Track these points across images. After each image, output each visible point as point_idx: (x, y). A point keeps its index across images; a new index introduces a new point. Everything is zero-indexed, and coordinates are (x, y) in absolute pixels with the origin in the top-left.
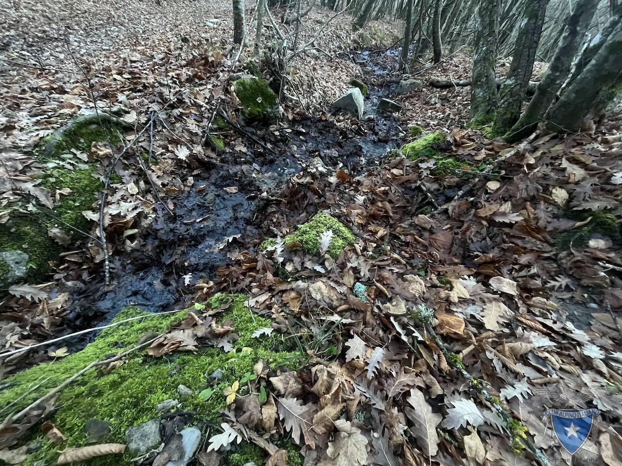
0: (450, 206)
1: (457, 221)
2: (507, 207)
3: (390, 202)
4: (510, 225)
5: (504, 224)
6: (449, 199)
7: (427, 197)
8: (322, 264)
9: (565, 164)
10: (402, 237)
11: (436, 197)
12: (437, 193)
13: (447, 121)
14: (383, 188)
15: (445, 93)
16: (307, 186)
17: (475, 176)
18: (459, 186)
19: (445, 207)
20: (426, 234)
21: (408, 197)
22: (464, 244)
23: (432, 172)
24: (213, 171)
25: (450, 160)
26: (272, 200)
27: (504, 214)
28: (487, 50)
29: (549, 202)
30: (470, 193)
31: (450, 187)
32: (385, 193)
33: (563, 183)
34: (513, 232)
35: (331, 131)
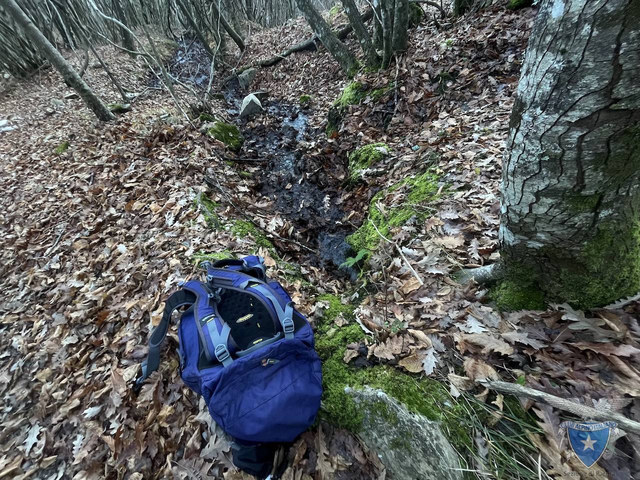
0: (397, 107)
2: (414, 93)
3: (370, 126)
4: (422, 99)
5: (419, 100)
6: (393, 106)
7: (383, 113)
8: (392, 156)
9: (417, 64)
11: (386, 109)
14: (361, 124)
15: (282, 66)
17: (393, 91)
19: (396, 110)
20: (401, 125)
21: (374, 119)
22: (416, 116)
23: (374, 102)
25: (376, 91)
27: (416, 96)
29: (425, 81)
30: (399, 98)
31: (387, 102)
33: (423, 71)
34: (425, 100)
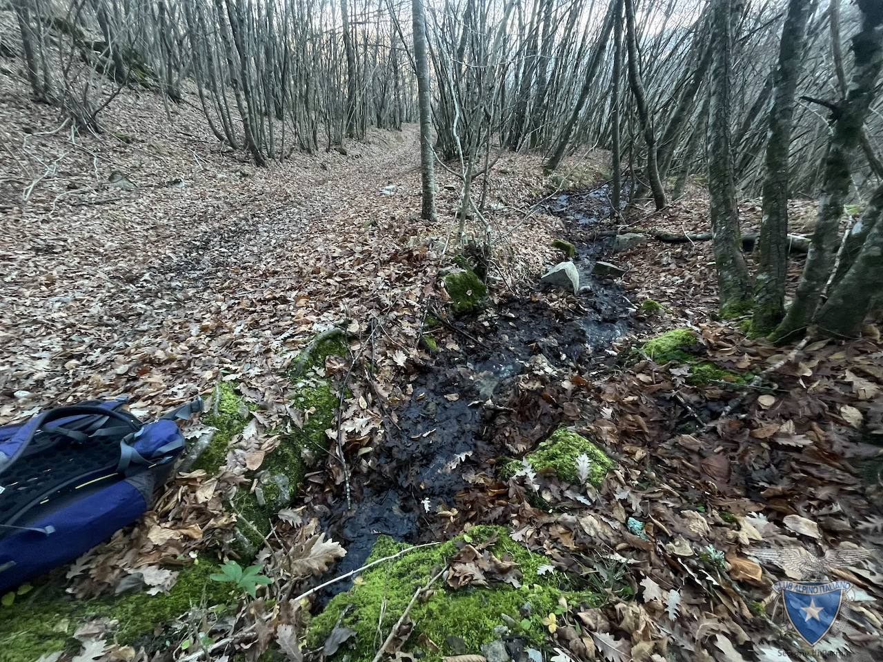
0: (719, 424)
1: (730, 442)
2: (788, 427)
3: (643, 415)
4: (798, 450)
5: (788, 448)
6: (715, 416)
7: (686, 411)
8: (585, 494)
9: (850, 377)
10: (667, 461)
11: (698, 410)
12: (698, 406)
13: (689, 288)
14: (631, 398)
15: (679, 250)
16: (538, 392)
17: (742, 389)
18: (725, 400)
19: (712, 425)
20: (695, 458)
21: (662, 409)
22: (744, 471)
23: (689, 381)
24: (430, 376)
25: (707, 367)
26: (501, 411)
27: (787, 435)
28: (727, 230)
29: (841, 423)
30: (741, 408)
31: (713, 400)
32: (634, 403)
33: (853, 401)
34: (803, 457)
35: (545, 313)
